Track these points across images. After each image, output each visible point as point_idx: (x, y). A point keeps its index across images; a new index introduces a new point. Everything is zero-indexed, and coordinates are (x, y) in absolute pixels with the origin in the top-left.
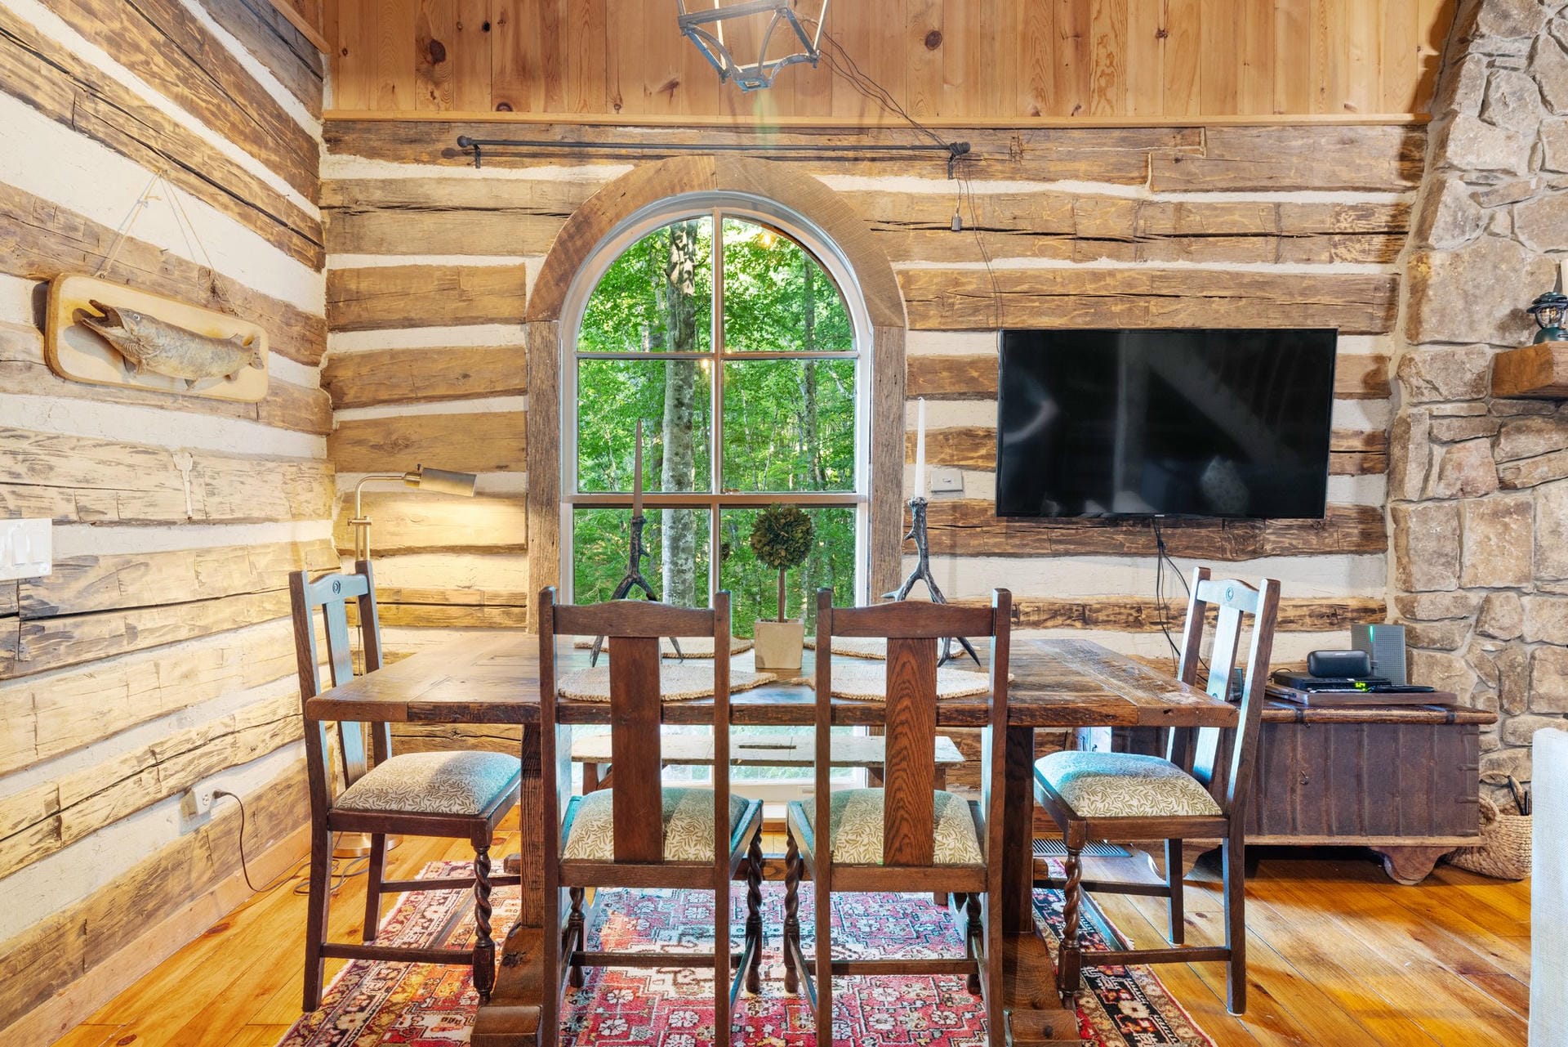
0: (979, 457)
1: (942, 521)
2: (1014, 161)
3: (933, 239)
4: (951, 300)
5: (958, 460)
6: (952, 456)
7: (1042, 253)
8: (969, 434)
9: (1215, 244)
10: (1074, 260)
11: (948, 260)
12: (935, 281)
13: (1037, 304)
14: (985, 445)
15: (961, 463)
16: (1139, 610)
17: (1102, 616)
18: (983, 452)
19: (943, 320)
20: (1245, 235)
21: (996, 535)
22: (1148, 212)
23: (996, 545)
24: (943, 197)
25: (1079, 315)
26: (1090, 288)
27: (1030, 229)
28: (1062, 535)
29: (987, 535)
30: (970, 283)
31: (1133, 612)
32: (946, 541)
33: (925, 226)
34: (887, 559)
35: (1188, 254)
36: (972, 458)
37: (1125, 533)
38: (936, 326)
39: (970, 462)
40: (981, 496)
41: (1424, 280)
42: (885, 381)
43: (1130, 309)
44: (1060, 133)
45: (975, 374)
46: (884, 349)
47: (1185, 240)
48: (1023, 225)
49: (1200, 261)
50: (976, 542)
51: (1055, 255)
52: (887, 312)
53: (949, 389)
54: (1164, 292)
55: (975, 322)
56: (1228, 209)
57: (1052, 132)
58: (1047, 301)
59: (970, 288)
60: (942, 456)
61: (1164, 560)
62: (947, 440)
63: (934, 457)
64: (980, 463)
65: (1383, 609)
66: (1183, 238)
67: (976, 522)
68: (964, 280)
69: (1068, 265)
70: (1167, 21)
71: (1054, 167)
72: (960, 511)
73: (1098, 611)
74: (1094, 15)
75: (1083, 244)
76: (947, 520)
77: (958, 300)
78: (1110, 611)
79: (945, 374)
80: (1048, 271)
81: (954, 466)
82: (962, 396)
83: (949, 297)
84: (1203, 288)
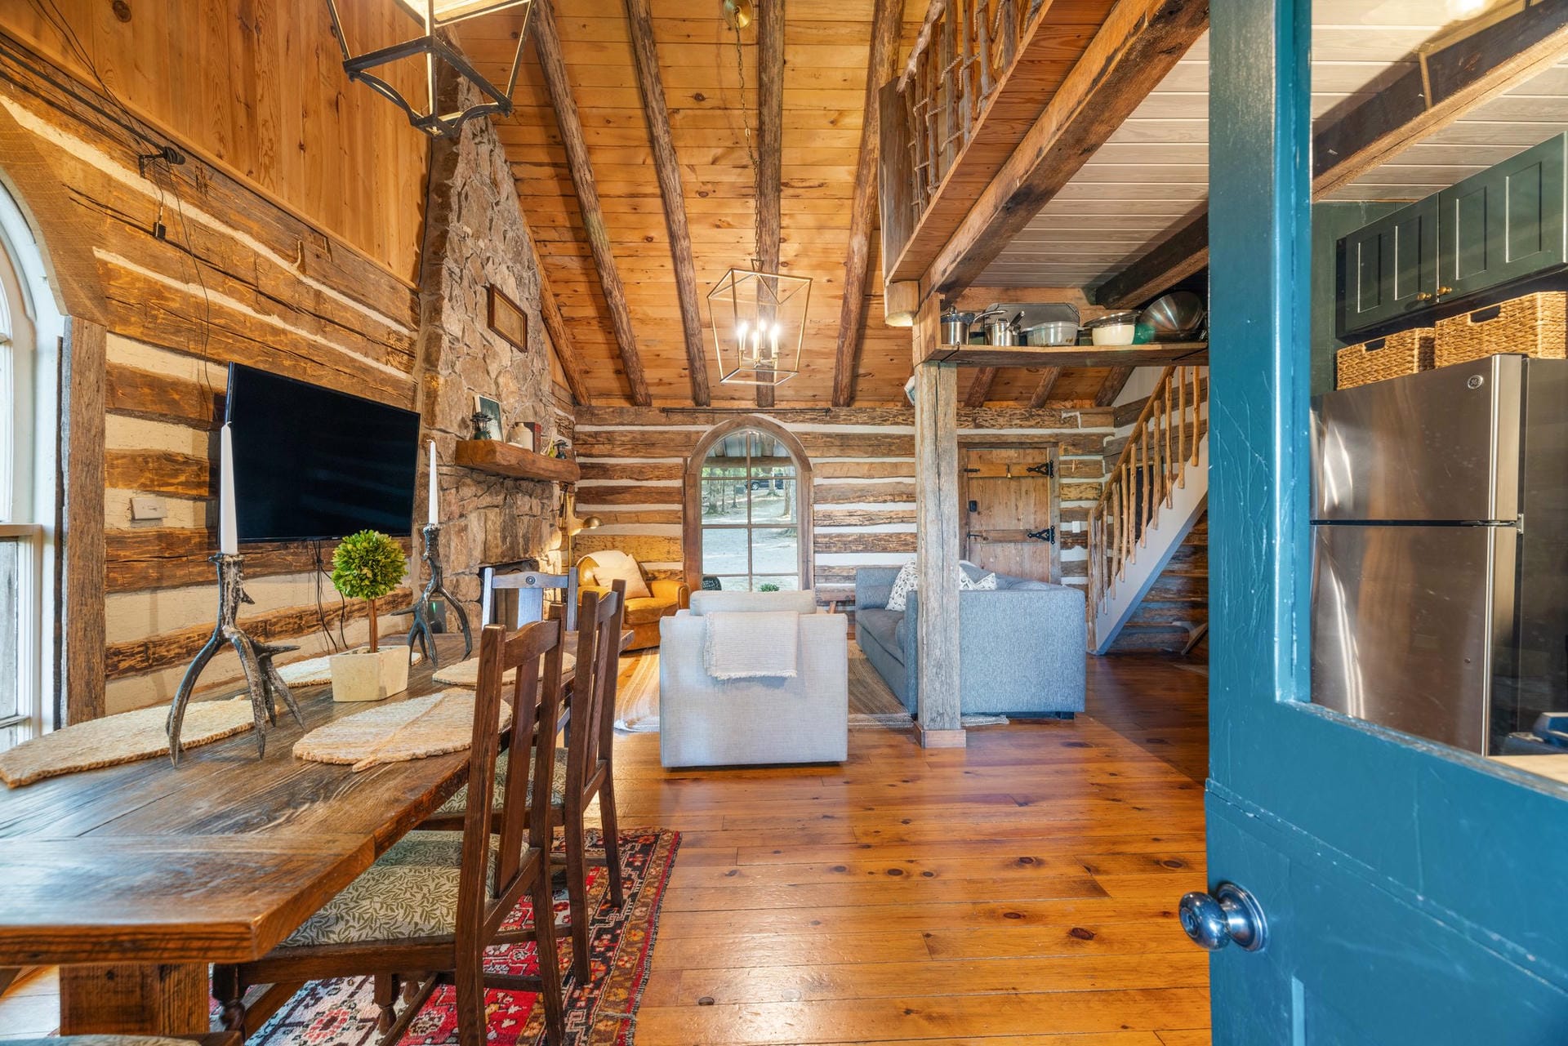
0: (178, 484)
1: (149, 552)
2: (200, 192)
3: (132, 237)
4: (154, 312)
5: (159, 486)
6: (152, 481)
7: (230, 293)
8: (168, 457)
9: (338, 331)
10: (255, 310)
11: (147, 266)
12: (138, 285)
13: (230, 341)
14: (183, 471)
15: (162, 489)
16: (301, 618)
17: (277, 628)
18: (182, 478)
19: (146, 331)
20: (352, 330)
21: (199, 564)
22: (300, 288)
23: (200, 574)
24: (143, 195)
25: (262, 361)
26: (270, 339)
27: (221, 266)
28: (252, 559)
29: (191, 565)
30: (173, 300)
31: (297, 620)
32: (153, 573)
33: (125, 218)
34: (90, 601)
35: (324, 333)
36: (172, 485)
37: (292, 554)
38: (138, 335)
39: (171, 489)
40: (178, 525)
41: (435, 391)
42: (85, 385)
43: (295, 366)
44: (235, 186)
45: (177, 397)
46: (85, 347)
47: (323, 321)
48: (216, 260)
49: (330, 341)
50: (182, 573)
51: (241, 300)
52: (88, 303)
53: (151, 408)
54: (315, 359)
55: (177, 342)
56: (345, 308)
57: (229, 181)
58: (238, 341)
59: (174, 305)
60: (143, 480)
61: (322, 574)
62: (147, 463)
63: (135, 481)
64: (180, 490)
65: (411, 594)
66: (322, 320)
67: (181, 551)
68: (167, 294)
69: (249, 311)
70: (305, 137)
71: (234, 216)
72: (167, 540)
73: (276, 624)
74: (259, 97)
75: (263, 299)
76: (154, 551)
77: (161, 314)
78: (283, 623)
79: (147, 390)
80: (240, 312)
81: (154, 492)
82: (162, 418)
83: (154, 309)
84: (336, 363)
